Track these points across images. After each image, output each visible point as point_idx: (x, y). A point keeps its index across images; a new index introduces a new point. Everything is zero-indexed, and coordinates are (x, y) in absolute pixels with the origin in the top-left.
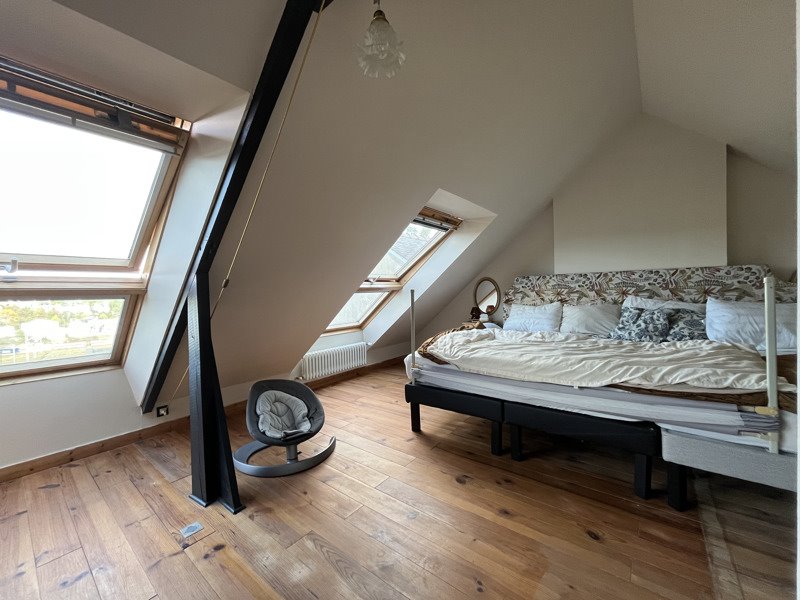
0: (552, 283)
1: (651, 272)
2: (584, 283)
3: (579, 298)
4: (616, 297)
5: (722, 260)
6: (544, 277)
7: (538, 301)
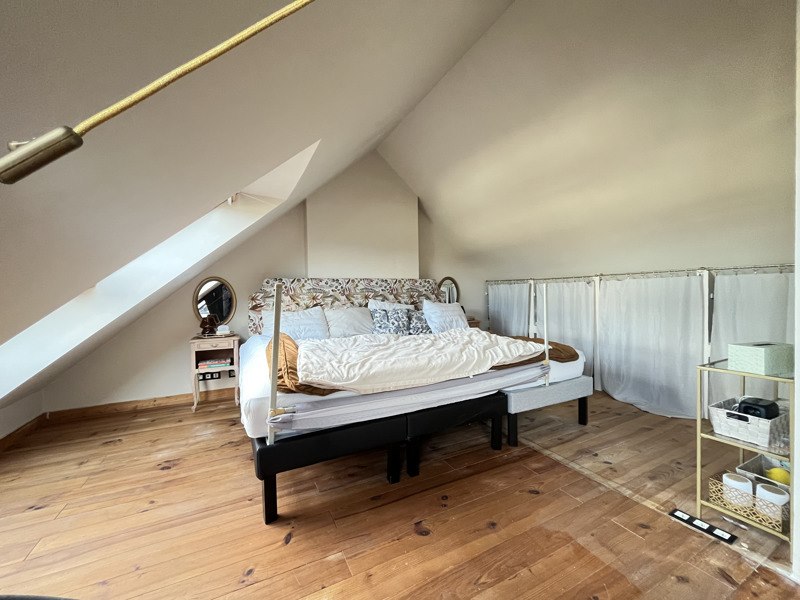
0: (308, 287)
1: (383, 281)
2: (337, 287)
3: (333, 302)
4: (361, 301)
5: (416, 276)
6: (299, 280)
7: (293, 306)
